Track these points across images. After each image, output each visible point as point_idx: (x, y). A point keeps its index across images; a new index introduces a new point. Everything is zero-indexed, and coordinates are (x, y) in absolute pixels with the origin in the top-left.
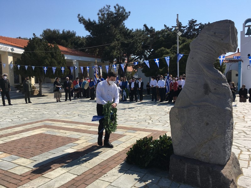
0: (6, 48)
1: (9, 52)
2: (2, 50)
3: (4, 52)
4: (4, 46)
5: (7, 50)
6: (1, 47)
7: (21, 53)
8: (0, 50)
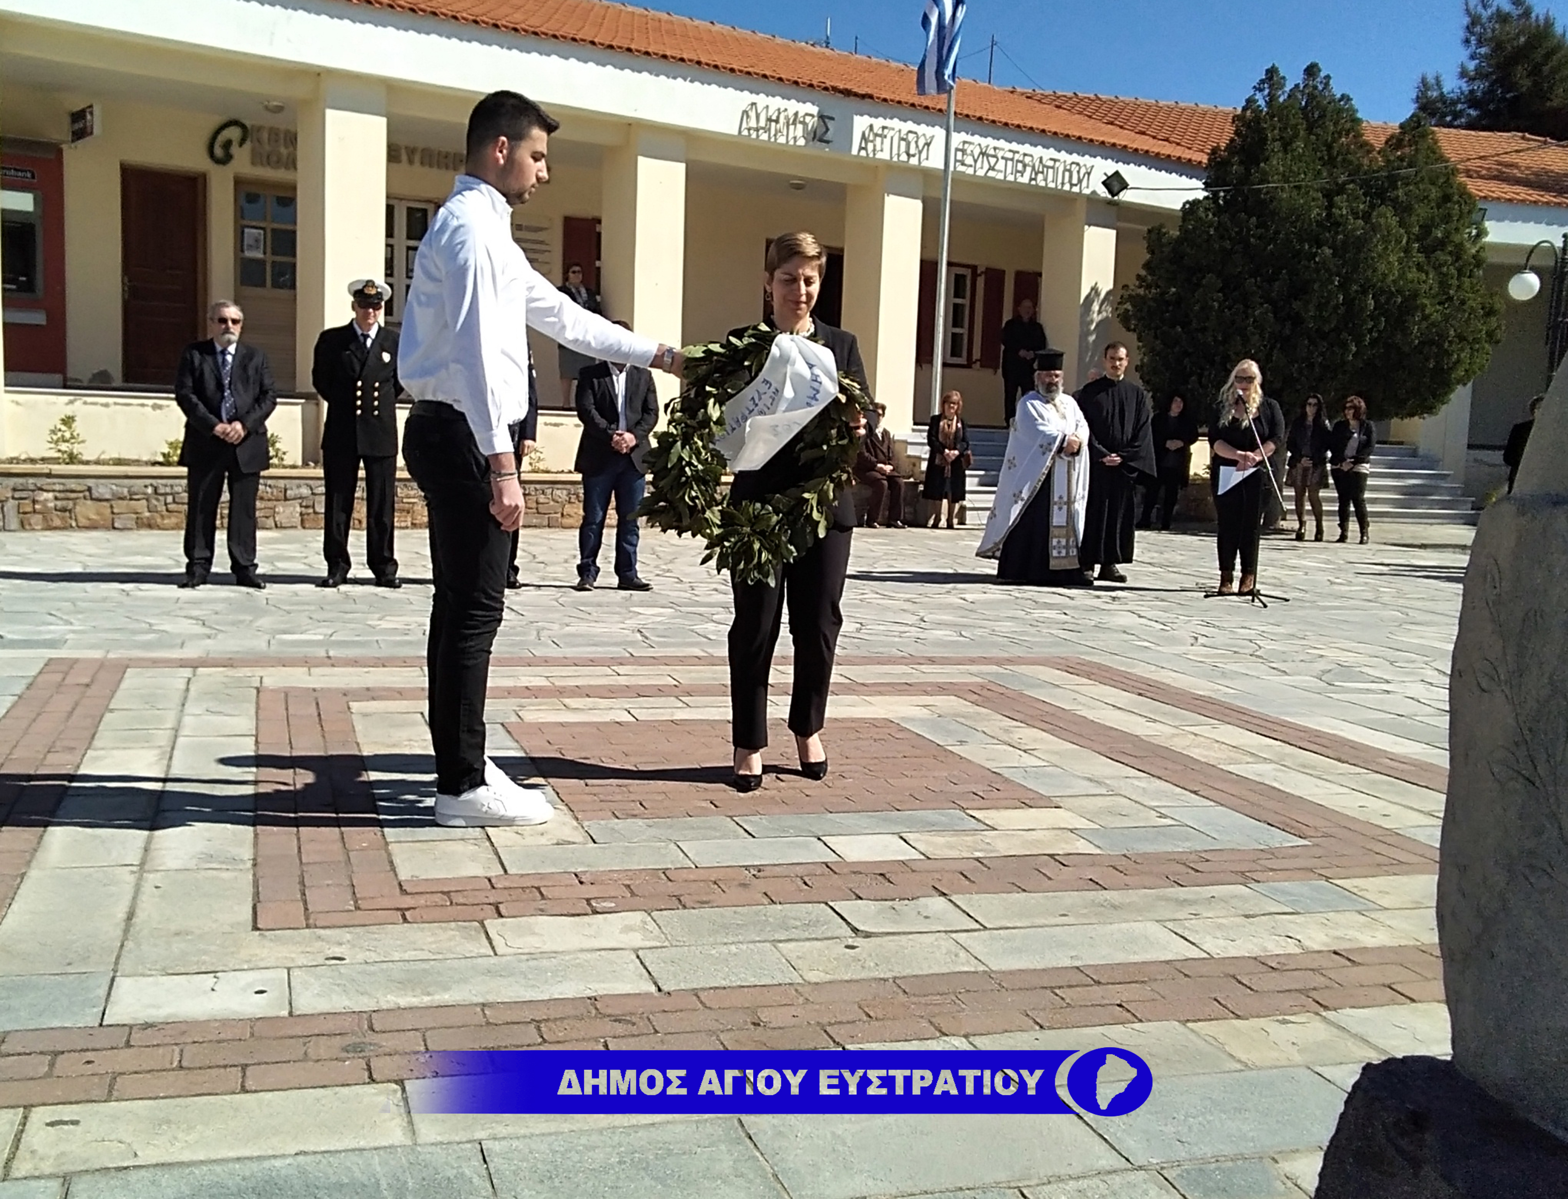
0: (1075, 169)
1: (1093, 198)
2: (1048, 181)
3: (1064, 200)
4: (1063, 156)
5: (1080, 181)
6: (1041, 161)
7: (1179, 206)
8: (1033, 182)
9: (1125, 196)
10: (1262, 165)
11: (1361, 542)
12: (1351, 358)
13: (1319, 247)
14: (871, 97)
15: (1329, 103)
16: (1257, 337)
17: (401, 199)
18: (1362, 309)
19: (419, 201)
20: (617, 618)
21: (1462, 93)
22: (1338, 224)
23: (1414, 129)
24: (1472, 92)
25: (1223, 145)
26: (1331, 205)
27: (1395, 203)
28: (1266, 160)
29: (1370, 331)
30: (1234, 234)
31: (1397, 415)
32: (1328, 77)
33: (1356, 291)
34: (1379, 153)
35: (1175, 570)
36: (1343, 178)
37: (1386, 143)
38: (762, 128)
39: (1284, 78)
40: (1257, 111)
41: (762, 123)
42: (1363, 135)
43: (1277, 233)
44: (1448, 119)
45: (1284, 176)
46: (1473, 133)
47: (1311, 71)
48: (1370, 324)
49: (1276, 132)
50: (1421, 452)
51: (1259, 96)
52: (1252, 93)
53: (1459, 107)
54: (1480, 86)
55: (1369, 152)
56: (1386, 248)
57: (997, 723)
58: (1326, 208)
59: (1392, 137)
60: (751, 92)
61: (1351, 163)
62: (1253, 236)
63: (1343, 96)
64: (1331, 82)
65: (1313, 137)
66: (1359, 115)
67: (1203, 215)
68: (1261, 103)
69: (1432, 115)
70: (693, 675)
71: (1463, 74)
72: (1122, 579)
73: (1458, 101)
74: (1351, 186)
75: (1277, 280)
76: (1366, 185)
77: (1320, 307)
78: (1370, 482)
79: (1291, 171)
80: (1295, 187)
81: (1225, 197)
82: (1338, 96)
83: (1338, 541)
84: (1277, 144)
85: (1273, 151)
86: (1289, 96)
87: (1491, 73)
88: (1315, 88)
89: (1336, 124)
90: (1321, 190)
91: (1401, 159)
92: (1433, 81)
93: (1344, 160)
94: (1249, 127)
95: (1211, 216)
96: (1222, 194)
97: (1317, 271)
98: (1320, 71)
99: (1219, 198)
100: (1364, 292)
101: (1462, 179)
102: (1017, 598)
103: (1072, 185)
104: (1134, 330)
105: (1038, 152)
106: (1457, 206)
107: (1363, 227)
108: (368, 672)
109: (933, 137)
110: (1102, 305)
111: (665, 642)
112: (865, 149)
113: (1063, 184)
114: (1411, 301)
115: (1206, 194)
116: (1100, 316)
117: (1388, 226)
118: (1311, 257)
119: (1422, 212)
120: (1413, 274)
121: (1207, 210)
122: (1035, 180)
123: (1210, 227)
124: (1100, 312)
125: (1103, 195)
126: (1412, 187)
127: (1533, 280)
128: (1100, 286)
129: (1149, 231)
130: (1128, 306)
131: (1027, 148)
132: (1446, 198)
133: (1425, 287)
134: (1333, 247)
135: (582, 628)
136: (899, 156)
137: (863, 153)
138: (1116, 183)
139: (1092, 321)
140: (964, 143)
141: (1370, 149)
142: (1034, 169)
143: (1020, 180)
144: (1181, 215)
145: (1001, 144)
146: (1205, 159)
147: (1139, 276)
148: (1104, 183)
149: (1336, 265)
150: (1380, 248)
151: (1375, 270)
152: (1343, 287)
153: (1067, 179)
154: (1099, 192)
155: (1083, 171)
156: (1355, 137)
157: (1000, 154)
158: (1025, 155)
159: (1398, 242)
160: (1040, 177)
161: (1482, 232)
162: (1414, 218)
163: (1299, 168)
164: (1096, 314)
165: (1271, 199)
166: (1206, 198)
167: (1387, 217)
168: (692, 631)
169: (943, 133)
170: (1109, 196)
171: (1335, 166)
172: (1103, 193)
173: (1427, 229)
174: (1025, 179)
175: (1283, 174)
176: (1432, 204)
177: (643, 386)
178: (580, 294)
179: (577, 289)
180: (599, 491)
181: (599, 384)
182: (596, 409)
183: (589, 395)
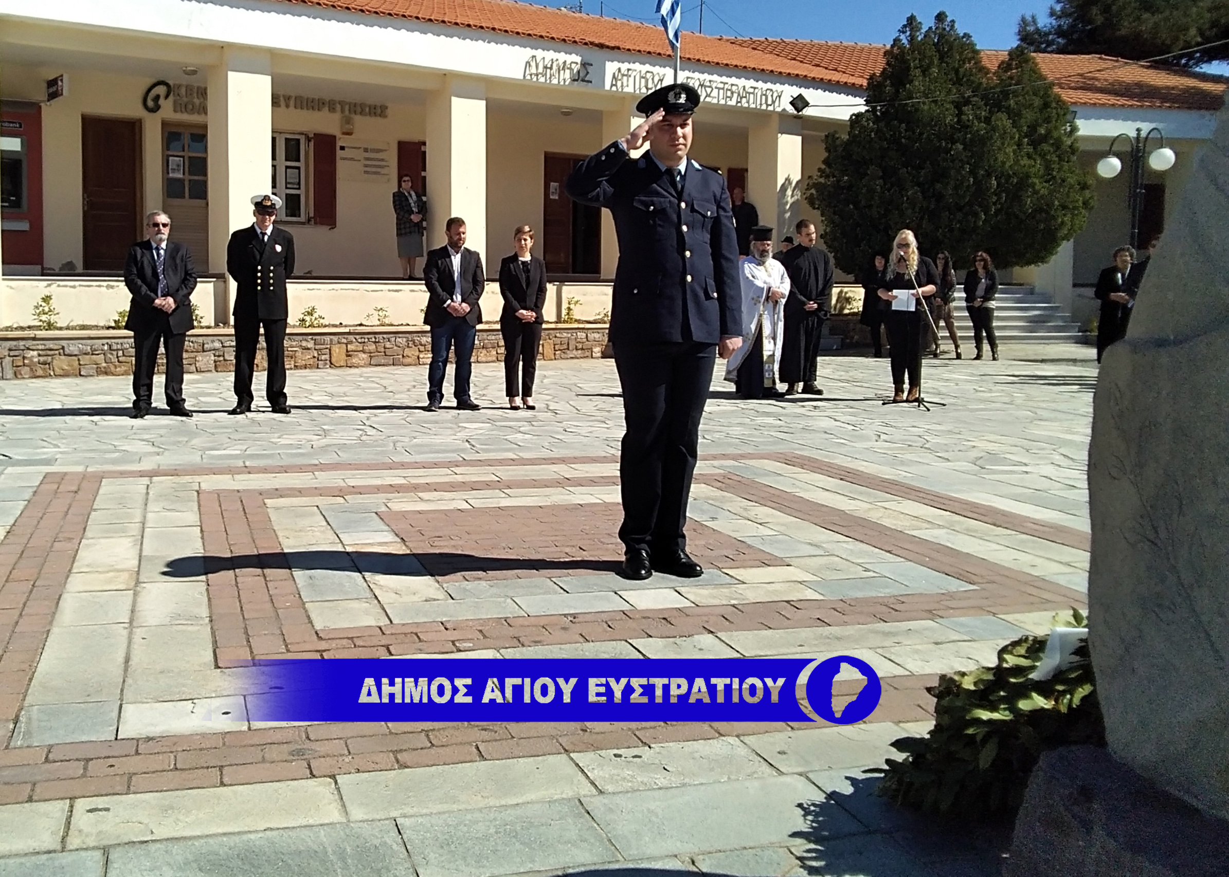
0: (769, 93)
1: (783, 114)
2: (751, 103)
3: (761, 117)
4: (760, 84)
5: (773, 102)
6: (744, 89)
7: (847, 118)
8: (739, 105)
9: (807, 112)
10: (908, 85)
11: (994, 359)
12: (981, 223)
13: (953, 143)
14: (618, 48)
15: (954, 40)
16: (910, 211)
17: (281, 133)
18: (988, 189)
19: (294, 133)
20: (449, 432)
21: (1053, 27)
22: (968, 127)
23: (1018, 56)
24: (1059, 26)
25: (878, 73)
26: (960, 113)
27: (1008, 110)
28: (911, 82)
29: (995, 204)
30: (889, 137)
32: (953, 21)
33: (983, 175)
34: (994, 74)
35: (858, 384)
36: (968, 93)
37: (999, 67)
38: (542, 74)
39: (920, 23)
40: (902, 47)
41: (541, 70)
42: (981, 62)
43: (921, 134)
44: (1043, 46)
45: (924, 94)
46: (1061, 56)
47: (941, 17)
48: (995, 198)
49: (917, 62)
50: (1037, 290)
51: (902, 37)
52: (897, 34)
53: (1051, 37)
54: (1065, 22)
55: (987, 73)
56: (1003, 143)
57: (738, 503)
58: (957, 115)
59: (1003, 62)
60: (532, 49)
61: (973, 82)
62: (904, 137)
63: (965, 34)
64: (956, 24)
65: (944, 65)
66: (978, 48)
67: (865, 124)
68: (905, 41)
69: (1031, 44)
70: (510, 473)
71: (1052, 14)
72: (820, 392)
73: (1050, 33)
74: (975, 99)
75: (923, 169)
76: (985, 98)
77: (956, 188)
78: (996, 314)
79: (929, 90)
80: (933, 101)
81: (881, 109)
82: (961, 35)
83: (976, 359)
84: (918, 71)
85: (915, 76)
86: (926, 36)
87: (1074, 12)
88: (944, 29)
89: (961, 54)
90: (953, 102)
91: (1011, 78)
92: (1030, 19)
93: (968, 80)
94: (896, 59)
95: (871, 124)
96: (879, 108)
97: (953, 161)
98: (947, 17)
99: (876, 110)
100: (989, 175)
101: (1056, 90)
102: (743, 409)
103: (768, 105)
104: (818, 208)
105: (742, 82)
106: (1054, 111)
107: (985, 129)
108: (275, 477)
109: (664, 75)
110: (793, 191)
111: (487, 449)
112: (616, 85)
113: (761, 104)
114: (1024, 182)
115: (867, 108)
116: (793, 199)
117: (1004, 127)
118: (948, 151)
119: (1029, 116)
120: (1025, 161)
121: (868, 120)
122: (740, 102)
123: (871, 132)
124: (792, 196)
125: (791, 112)
126: (1020, 98)
127: (1115, 164)
128: (792, 177)
129: (827, 136)
130: (813, 191)
131: (733, 80)
132: (1046, 105)
133: (1033, 170)
134: (964, 143)
135: (426, 440)
136: (640, 89)
137: (614, 88)
138: (799, 103)
139: (787, 202)
140: (688, 78)
141: (987, 71)
142: (739, 95)
143: (729, 103)
144: (849, 123)
145: (715, 77)
146: (865, 83)
147: (820, 170)
148: (791, 103)
149: (966, 156)
150: (999, 143)
151: (996, 159)
152: (972, 173)
153: (764, 101)
154: (788, 109)
155: (775, 95)
156: (975, 63)
157: (714, 85)
158: (732, 85)
159: (1012, 138)
160: (744, 100)
161: (1074, 129)
162: (1023, 120)
163: (935, 87)
164: (790, 198)
165: (917, 110)
166: (867, 111)
167: (1002, 120)
168: (506, 440)
169: (672, 71)
170: (795, 112)
171: (962, 85)
172: (791, 110)
173: (1033, 128)
174: (733, 103)
175: (924, 92)
176: (1036, 110)
177: (473, 264)
178: (411, 196)
179: (409, 193)
180: (444, 339)
181: (442, 263)
182: (437, 281)
183: (434, 271)
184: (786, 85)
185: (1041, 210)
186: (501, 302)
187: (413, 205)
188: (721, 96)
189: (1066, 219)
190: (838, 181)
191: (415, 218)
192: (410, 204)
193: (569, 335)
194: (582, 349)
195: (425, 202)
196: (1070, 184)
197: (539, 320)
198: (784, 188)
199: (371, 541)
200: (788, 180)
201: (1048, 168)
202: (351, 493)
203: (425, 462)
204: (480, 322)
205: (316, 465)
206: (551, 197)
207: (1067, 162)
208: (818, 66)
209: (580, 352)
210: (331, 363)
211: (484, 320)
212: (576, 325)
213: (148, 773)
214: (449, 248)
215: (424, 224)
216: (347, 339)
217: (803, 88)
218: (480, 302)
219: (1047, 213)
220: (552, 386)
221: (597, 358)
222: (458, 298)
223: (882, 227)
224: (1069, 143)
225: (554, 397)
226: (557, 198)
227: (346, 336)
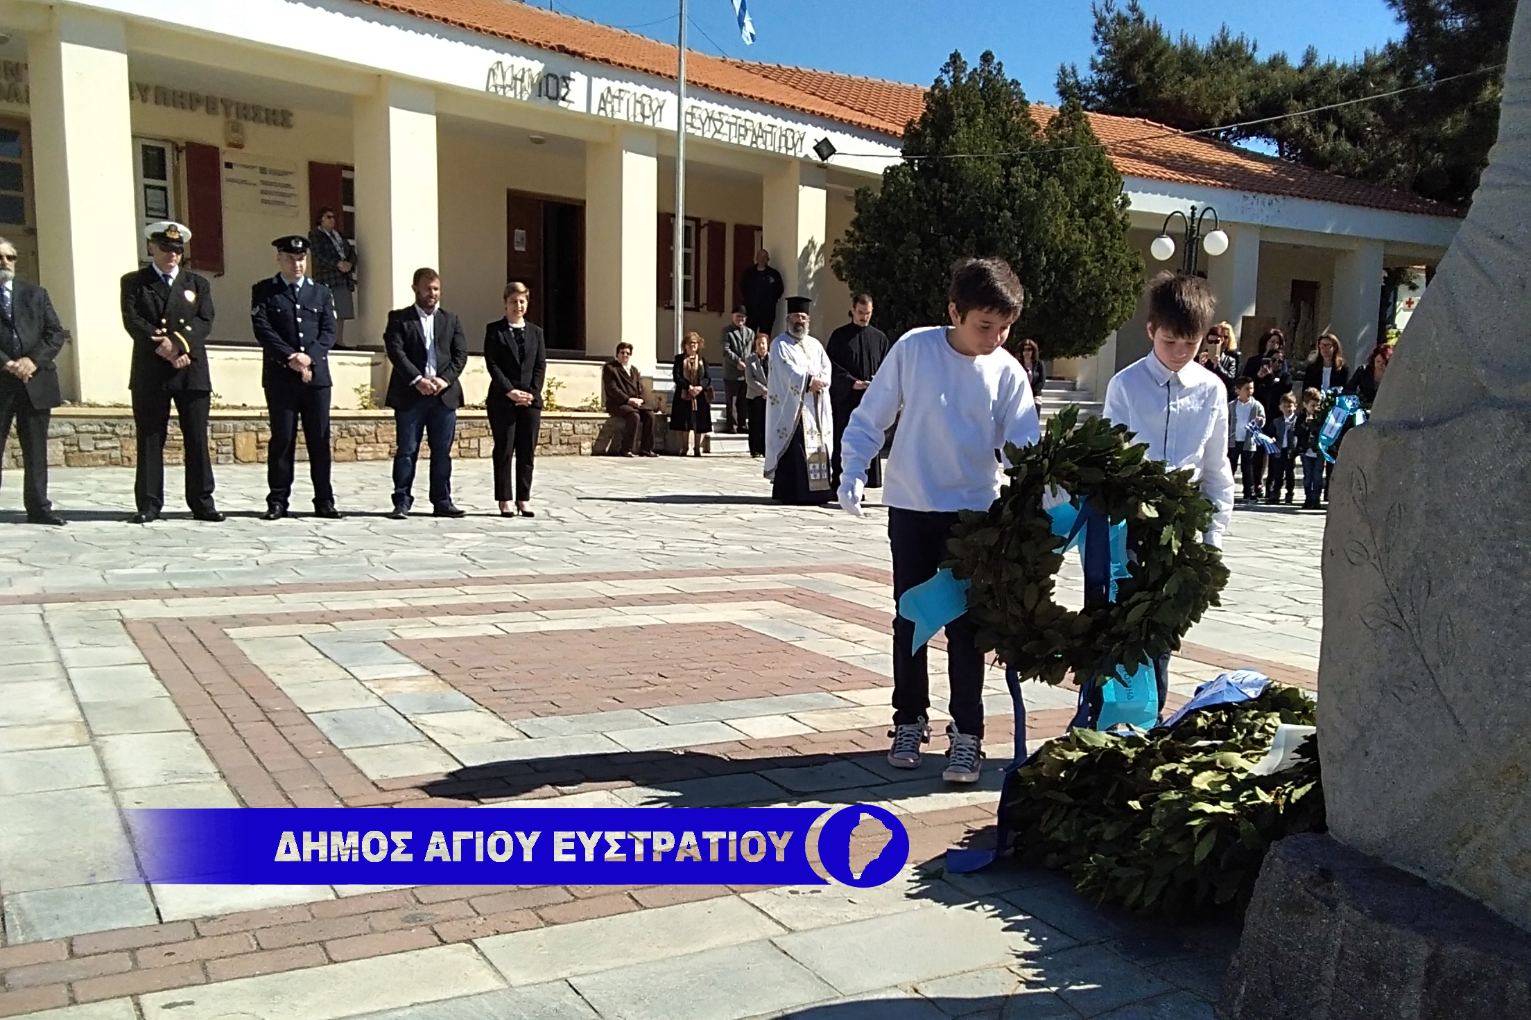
0: (789, 134)
1: (806, 161)
2: (768, 145)
3: (780, 162)
4: (779, 122)
5: (795, 145)
6: (760, 127)
7: (880, 171)
8: (754, 145)
9: (833, 160)
10: (951, 137)
13: (1001, 210)
14: (608, 61)
15: (1002, 86)
17: (136, 137)
18: (1037, 265)
19: (156, 139)
20: (435, 544)
21: (1093, 82)
22: (1015, 191)
23: (1070, 112)
25: (917, 120)
26: (1007, 176)
28: (954, 133)
29: (1043, 284)
30: (928, 197)
31: (1064, 354)
32: (1000, 64)
33: (1031, 249)
34: (1045, 131)
36: (1017, 152)
37: (1049, 123)
38: (510, 86)
39: (965, 62)
40: (943, 90)
41: (508, 81)
42: (1030, 115)
43: (964, 197)
44: (1092, 104)
45: (969, 148)
47: (987, 57)
48: (1043, 278)
49: (961, 109)
50: (1078, 386)
51: (945, 77)
52: (939, 74)
53: (1091, 93)
54: (1107, 77)
55: (1036, 130)
56: (1054, 214)
57: (822, 622)
58: (1005, 176)
59: (1053, 118)
60: (497, 51)
61: (1022, 138)
62: (945, 199)
63: (1013, 80)
64: (1003, 69)
65: (991, 115)
66: (1026, 98)
67: (903, 180)
68: (947, 83)
70: (536, 592)
71: (1093, 66)
73: (1090, 88)
74: (1024, 159)
75: (967, 238)
76: (1033, 157)
79: (974, 144)
80: (978, 158)
81: (918, 164)
82: (1009, 81)
84: (963, 121)
85: (959, 126)
86: (970, 79)
88: (990, 72)
89: (1008, 104)
90: (1000, 161)
91: (1062, 137)
92: (1070, 70)
93: (1015, 136)
94: (938, 103)
95: (909, 181)
96: (916, 162)
97: (1000, 230)
98: (993, 58)
99: (914, 164)
100: (1038, 250)
101: (1109, 156)
103: (787, 149)
104: (845, 280)
105: (758, 118)
106: (1107, 180)
107: (1036, 195)
108: (224, 601)
109: (664, 101)
110: (817, 257)
111: (494, 564)
112: (604, 109)
113: (780, 147)
114: (1075, 258)
115: (902, 161)
116: (817, 267)
117: (1056, 194)
118: (996, 218)
119: (1082, 183)
120: (1076, 236)
121: (905, 175)
122: (756, 142)
123: (909, 190)
124: (816, 263)
125: (814, 159)
126: (1073, 162)
127: (1169, 243)
128: (816, 239)
129: (857, 193)
130: (840, 258)
131: (747, 114)
132: (1098, 172)
133: (1085, 247)
134: (1011, 209)
135: (409, 554)
136: (635, 117)
137: (602, 113)
138: (825, 149)
139: (810, 271)
140: (693, 107)
141: (1037, 128)
142: (754, 133)
143: (743, 142)
144: (882, 179)
145: (726, 109)
146: (901, 131)
147: (847, 232)
148: (815, 148)
149: (1015, 226)
150: (1050, 213)
151: (1047, 231)
152: (1021, 245)
153: (783, 144)
154: (811, 156)
155: (797, 136)
156: (1023, 116)
157: (725, 119)
158: (746, 120)
159: (1064, 208)
160: (760, 141)
161: (1126, 202)
162: (1075, 189)
163: (981, 142)
164: (814, 265)
165: (959, 168)
166: (903, 164)
167: (1054, 186)
168: (513, 553)
169: (677, 97)
170: (820, 160)
171: (1009, 141)
172: (815, 157)
173: (1085, 197)
174: (747, 142)
175: (968, 146)
176: (1088, 177)
177: (450, 330)
178: (333, 236)
179: (331, 233)
180: (413, 426)
181: (409, 327)
182: (404, 350)
183: (398, 336)
184: (810, 125)
185: (1092, 294)
186: (487, 379)
187: (338, 248)
188: (733, 134)
189: (1116, 304)
190: (869, 248)
191: (343, 266)
192: (334, 248)
193: (552, 426)
194: (568, 444)
195: (352, 247)
196: (1122, 265)
197: (538, 404)
198: (806, 253)
199: (395, 675)
200: (811, 242)
201: (1099, 242)
202: (340, 620)
203: (422, 581)
204: (462, 405)
205: (274, 586)
206: (516, 249)
207: (1119, 239)
208: (841, 104)
209: (565, 447)
210: (236, 457)
211: (466, 403)
212: (558, 414)
213: (225, 958)
214: (418, 308)
215: (355, 276)
216: (257, 425)
217: (828, 131)
218: (460, 378)
219: (1098, 297)
220: (544, 489)
221: (587, 455)
222: (431, 371)
223: (919, 305)
224: (1120, 217)
225: (552, 502)
226: (523, 249)
227: (256, 422)
